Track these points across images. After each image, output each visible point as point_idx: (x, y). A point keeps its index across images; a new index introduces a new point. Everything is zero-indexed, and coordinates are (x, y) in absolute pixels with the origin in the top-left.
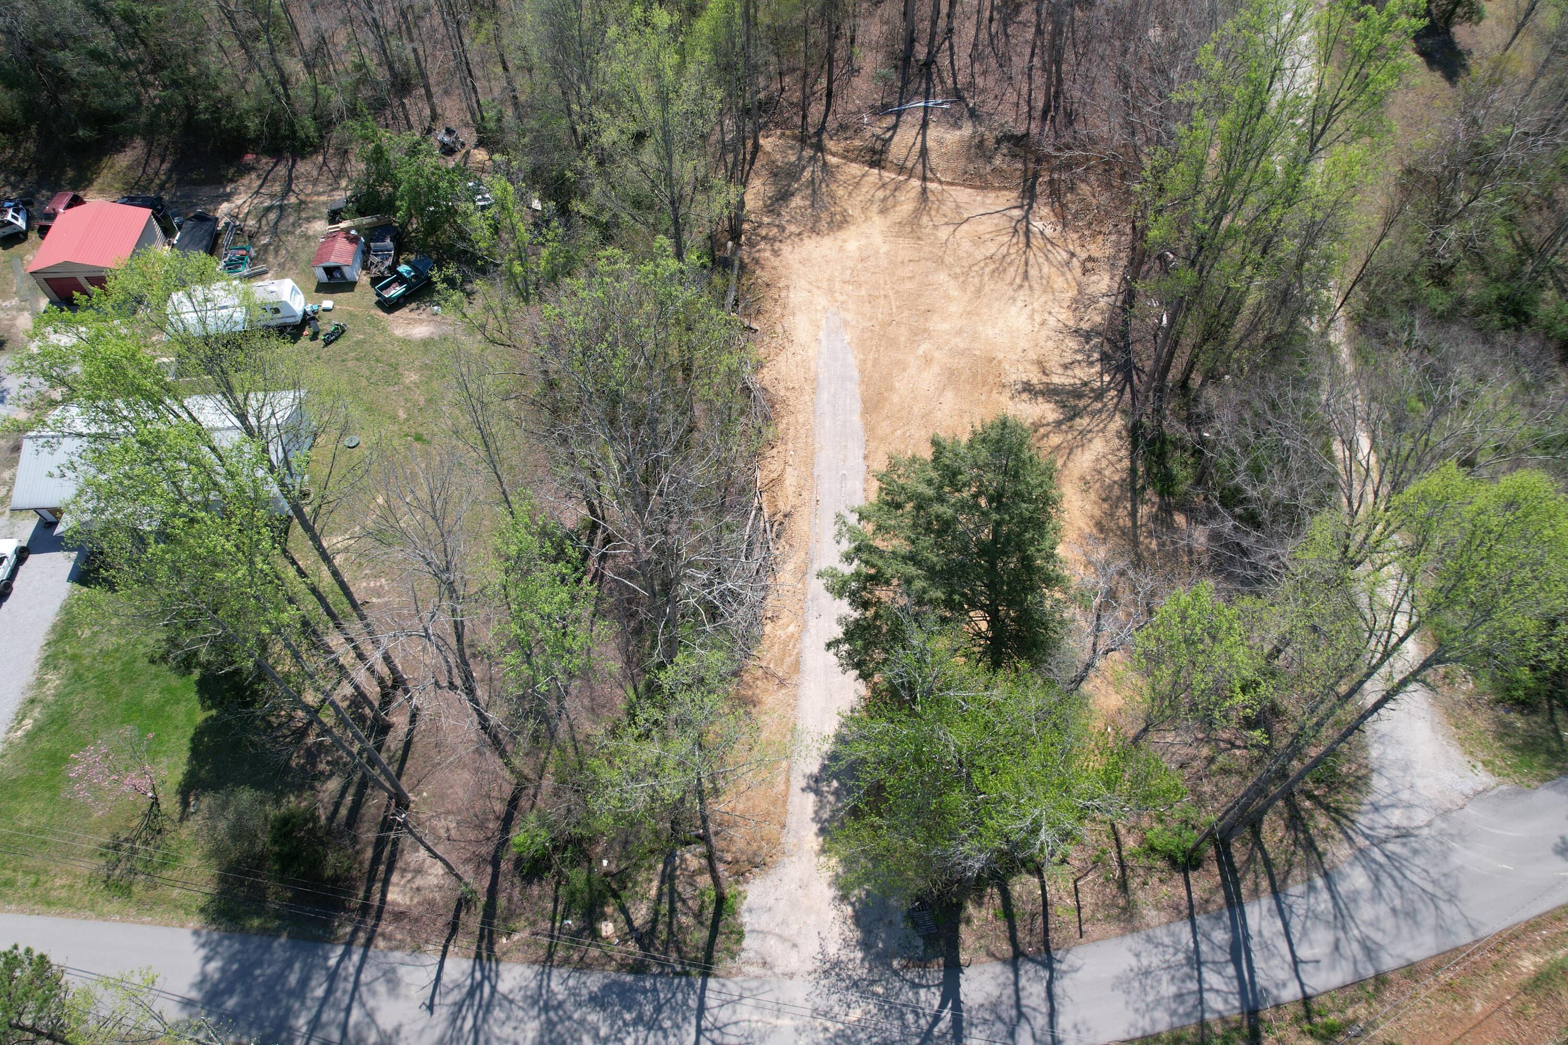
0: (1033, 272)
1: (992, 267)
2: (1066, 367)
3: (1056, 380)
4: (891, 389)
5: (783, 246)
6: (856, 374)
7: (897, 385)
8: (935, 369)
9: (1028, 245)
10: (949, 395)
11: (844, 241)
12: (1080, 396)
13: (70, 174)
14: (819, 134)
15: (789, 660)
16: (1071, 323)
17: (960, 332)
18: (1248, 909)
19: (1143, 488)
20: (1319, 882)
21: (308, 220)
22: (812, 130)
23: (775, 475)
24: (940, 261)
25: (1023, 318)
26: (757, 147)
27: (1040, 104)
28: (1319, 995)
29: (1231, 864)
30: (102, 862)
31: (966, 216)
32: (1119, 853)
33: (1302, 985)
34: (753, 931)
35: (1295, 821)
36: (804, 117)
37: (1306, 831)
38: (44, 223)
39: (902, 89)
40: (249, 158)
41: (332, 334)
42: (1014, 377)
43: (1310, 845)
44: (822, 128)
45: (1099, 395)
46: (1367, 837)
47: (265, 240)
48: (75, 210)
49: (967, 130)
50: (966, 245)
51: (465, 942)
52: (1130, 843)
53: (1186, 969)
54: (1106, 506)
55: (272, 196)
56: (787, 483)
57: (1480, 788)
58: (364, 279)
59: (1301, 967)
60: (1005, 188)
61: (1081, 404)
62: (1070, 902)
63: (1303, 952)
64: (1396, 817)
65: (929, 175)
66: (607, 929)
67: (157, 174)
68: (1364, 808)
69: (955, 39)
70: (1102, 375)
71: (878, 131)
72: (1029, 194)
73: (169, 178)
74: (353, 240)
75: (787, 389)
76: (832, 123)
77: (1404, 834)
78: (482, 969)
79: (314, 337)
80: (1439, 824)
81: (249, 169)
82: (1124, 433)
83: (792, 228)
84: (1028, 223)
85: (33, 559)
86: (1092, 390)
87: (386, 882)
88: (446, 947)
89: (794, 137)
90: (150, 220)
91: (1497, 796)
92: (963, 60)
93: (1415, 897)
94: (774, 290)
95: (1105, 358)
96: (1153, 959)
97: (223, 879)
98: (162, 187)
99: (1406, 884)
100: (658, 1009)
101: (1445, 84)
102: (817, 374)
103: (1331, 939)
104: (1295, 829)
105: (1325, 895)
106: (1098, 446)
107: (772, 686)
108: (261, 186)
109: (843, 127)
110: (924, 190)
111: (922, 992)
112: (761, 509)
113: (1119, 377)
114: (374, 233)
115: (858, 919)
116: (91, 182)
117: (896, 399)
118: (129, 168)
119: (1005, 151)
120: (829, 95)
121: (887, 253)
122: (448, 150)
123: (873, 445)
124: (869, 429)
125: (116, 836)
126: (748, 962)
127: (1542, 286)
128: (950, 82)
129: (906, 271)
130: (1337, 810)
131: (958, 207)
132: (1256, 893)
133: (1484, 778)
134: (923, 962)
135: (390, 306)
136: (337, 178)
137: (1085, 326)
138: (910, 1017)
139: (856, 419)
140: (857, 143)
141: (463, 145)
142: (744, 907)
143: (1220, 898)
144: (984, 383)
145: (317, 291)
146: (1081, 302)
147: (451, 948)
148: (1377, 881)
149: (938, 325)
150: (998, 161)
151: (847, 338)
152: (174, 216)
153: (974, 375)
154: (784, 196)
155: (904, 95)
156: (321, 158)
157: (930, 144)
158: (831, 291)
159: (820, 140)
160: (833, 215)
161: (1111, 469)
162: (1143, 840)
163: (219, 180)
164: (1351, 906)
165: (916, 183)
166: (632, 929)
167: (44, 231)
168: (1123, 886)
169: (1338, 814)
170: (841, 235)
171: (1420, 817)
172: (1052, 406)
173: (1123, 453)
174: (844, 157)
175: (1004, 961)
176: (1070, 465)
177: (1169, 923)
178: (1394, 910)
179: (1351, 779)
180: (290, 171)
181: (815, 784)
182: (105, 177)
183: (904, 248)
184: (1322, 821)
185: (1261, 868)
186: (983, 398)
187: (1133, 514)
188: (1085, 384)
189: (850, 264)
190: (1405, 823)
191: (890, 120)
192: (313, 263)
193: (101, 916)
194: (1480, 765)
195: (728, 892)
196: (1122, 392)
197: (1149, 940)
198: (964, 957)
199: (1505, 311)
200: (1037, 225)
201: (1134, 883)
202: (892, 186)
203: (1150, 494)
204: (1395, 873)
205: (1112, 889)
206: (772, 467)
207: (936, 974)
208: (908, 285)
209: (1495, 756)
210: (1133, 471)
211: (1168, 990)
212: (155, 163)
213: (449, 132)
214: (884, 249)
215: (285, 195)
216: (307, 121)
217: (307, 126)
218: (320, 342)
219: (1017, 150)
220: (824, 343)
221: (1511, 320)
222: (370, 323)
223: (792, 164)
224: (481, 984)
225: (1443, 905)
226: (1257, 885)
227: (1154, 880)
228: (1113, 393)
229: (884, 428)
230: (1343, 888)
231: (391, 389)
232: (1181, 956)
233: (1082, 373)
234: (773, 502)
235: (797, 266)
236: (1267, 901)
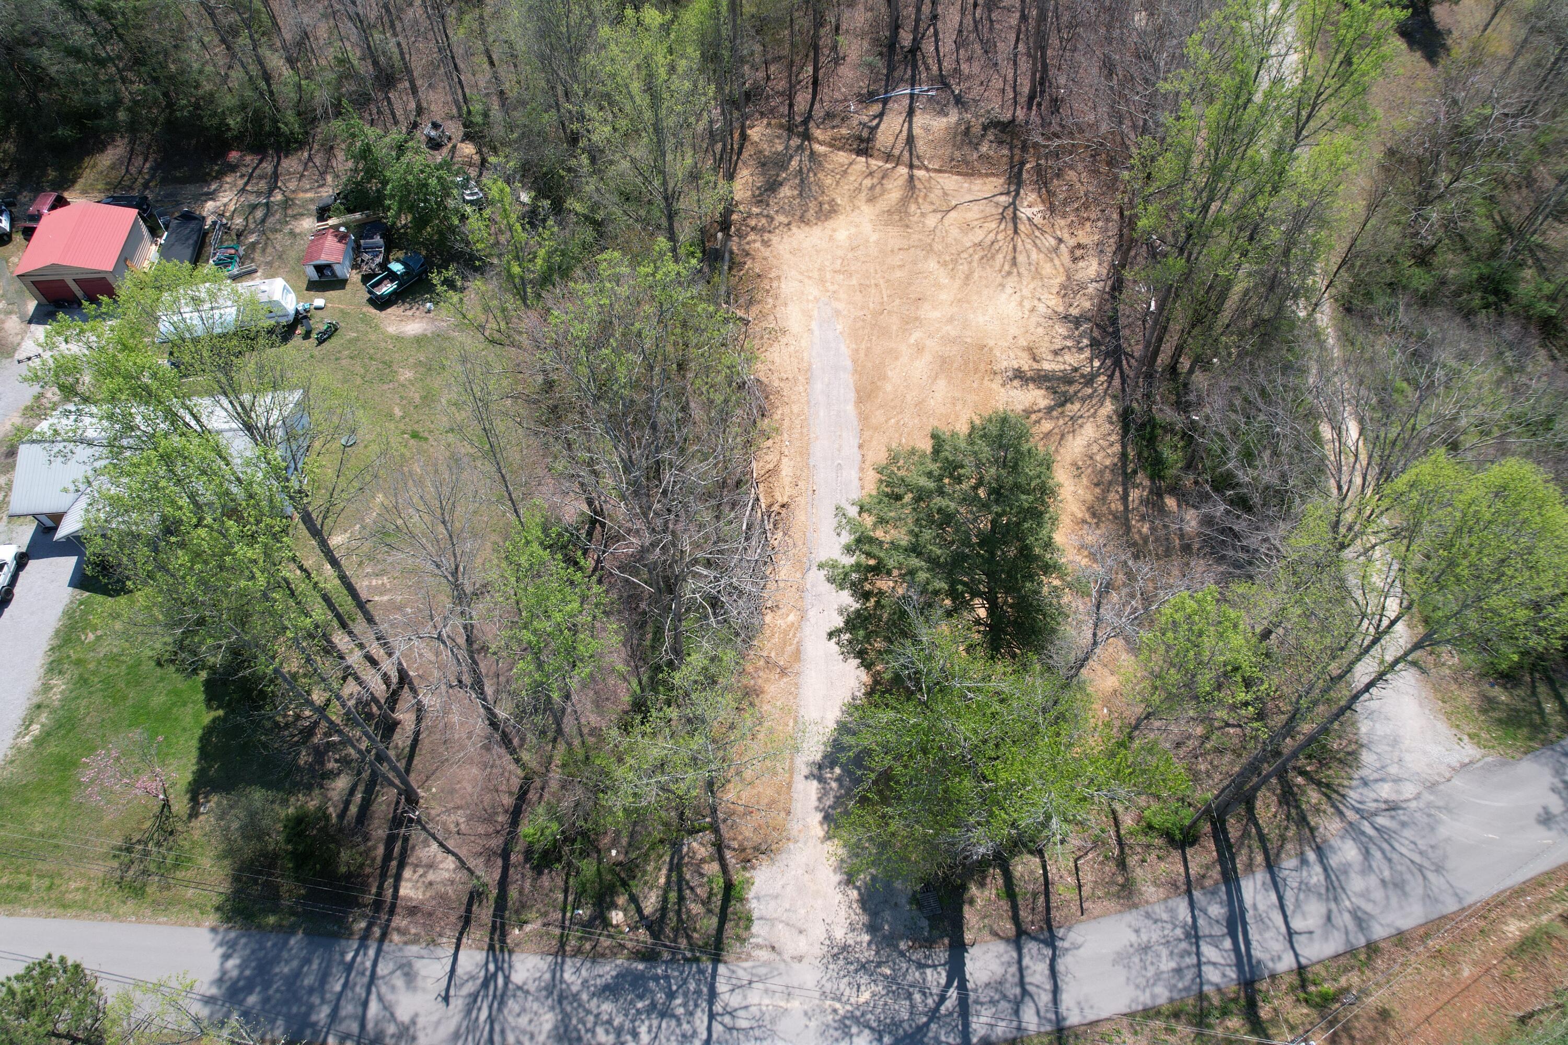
0: (1021, 258)
1: (981, 254)
2: (1056, 353)
3: (1047, 366)
4: (884, 377)
5: (772, 236)
6: (848, 363)
7: (890, 373)
8: (927, 357)
9: (1016, 231)
10: (942, 383)
11: (834, 230)
12: (1070, 382)
13: (52, 174)
14: (805, 122)
15: (789, 649)
16: (1061, 309)
17: (951, 320)
18: (1243, 883)
19: (1135, 472)
20: (1311, 856)
21: (294, 217)
22: (798, 119)
23: (771, 466)
24: (929, 249)
25: (1013, 304)
26: (744, 137)
27: (1026, 90)
28: (1313, 964)
29: (1227, 840)
30: (115, 864)
31: (954, 203)
32: (1118, 831)
33: (1296, 955)
34: (761, 918)
35: (1288, 797)
36: (791, 106)
37: (1298, 807)
38: (29, 224)
39: (887, 76)
40: (234, 156)
41: (325, 333)
42: (1005, 364)
43: (1302, 820)
44: (808, 117)
45: (1089, 380)
46: (1358, 811)
47: (252, 239)
48: (59, 211)
49: (953, 117)
50: (955, 232)
51: (478, 935)
52: (1128, 822)
53: (1184, 945)
54: (1098, 490)
55: (259, 194)
56: (784, 473)
57: (1467, 760)
58: (355, 277)
59: (1295, 938)
60: (993, 175)
61: (1072, 390)
62: (1071, 880)
63: (1297, 924)
64: (1385, 791)
65: (916, 162)
66: (617, 917)
67: (140, 172)
68: (1354, 783)
69: (940, 25)
70: (1091, 361)
71: (865, 119)
72: (1015, 180)
73: (153, 177)
74: (342, 238)
75: (781, 380)
76: (818, 112)
77: (1392, 807)
78: (496, 961)
79: (307, 336)
80: (1427, 797)
81: (233, 168)
82: (1115, 418)
83: (781, 218)
84: (1015, 209)
85: (33, 565)
86: (1083, 376)
87: (398, 878)
88: (459, 940)
89: (781, 126)
90: (136, 220)
91: (1482, 768)
92: (948, 45)
93: (1404, 869)
94: (766, 281)
95: (1094, 343)
96: (1152, 934)
97: (236, 879)
98: (146, 186)
99: (1395, 856)
100: (671, 995)
101: (1425, 64)
102: (810, 364)
103: (1323, 910)
104: (1288, 804)
105: (1318, 869)
106: (1089, 431)
107: (774, 676)
108: (246, 184)
109: (829, 116)
110: (911, 177)
111: (929, 971)
112: (758, 499)
113: (1108, 362)
114: (363, 230)
115: (864, 902)
116: (73, 182)
117: (889, 388)
118: (113, 167)
119: (992, 138)
120: (815, 83)
121: (877, 242)
122: (434, 144)
123: (867, 434)
124: (864, 418)
125: (128, 839)
126: (758, 946)
127: (1521, 265)
128: (935, 68)
129: (896, 260)
130: (1328, 786)
131: (945, 194)
132: (1250, 867)
133: (1470, 751)
134: (929, 943)
135: (381, 303)
136: (322, 174)
137: (1074, 312)
138: (917, 997)
139: (850, 409)
140: (844, 131)
141: (450, 139)
142: (751, 895)
143: (1216, 873)
144: (976, 370)
145: (308, 289)
146: (1069, 289)
147: (464, 940)
148: (1367, 854)
149: (929, 313)
150: (984, 149)
151: (839, 327)
152: (160, 215)
153: (966, 363)
154: (772, 187)
155: (890, 82)
156: (306, 154)
157: (917, 131)
158: (822, 281)
159: (807, 129)
160: (821, 204)
161: (1102, 454)
162: (1140, 818)
163: (205, 179)
164: (1342, 878)
165: (903, 170)
166: (642, 916)
167: (28, 233)
168: (1122, 864)
169: (1328, 789)
170: (830, 224)
171: (1409, 790)
172: (1043, 392)
173: (1114, 438)
174: (831, 146)
175: (1007, 940)
176: (1062, 450)
177: (1165, 899)
178: (1383, 881)
179: (1341, 755)
180: (276, 167)
181: (818, 772)
182: (88, 176)
183: (894, 237)
184: (1314, 796)
185: (1256, 844)
186: (975, 385)
187: (1125, 498)
188: (1076, 370)
189: (840, 253)
190: (1393, 797)
191: (876, 108)
192: (304, 260)
193: (116, 917)
194: (1465, 738)
195: (736, 878)
196: (1111, 377)
197: (1148, 915)
198: (968, 937)
199: (1485, 291)
200: (1025, 212)
201: (1132, 861)
202: (878, 175)
203: (1141, 478)
204: (1385, 846)
205: (1111, 867)
206: (768, 458)
207: (941, 955)
208: (898, 274)
209: (1481, 728)
210: (1124, 455)
211: (1167, 965)
212: (139, 161)
213: (435, 126)
214: (874, 237)
215: (270, 192)
216: (290, 116)
217: (290, 122)
218: (313, 341)
219: (1004, 137)
220: (817, 333)
221: (1492, 299)
222: (362, 320)
223: (778, 154)
224: (495, 975)
225: (1431, 876)
226: (1251, 859)
227: (1152, 857)
228: (1103, 378)
229: (878, 417)
230: (1334, 861)
231: (386, 387)
232: (1179, 932)
233: (1072, 359)
234: (770, 492)
235: (788, 256)
236: (1261, 876)
